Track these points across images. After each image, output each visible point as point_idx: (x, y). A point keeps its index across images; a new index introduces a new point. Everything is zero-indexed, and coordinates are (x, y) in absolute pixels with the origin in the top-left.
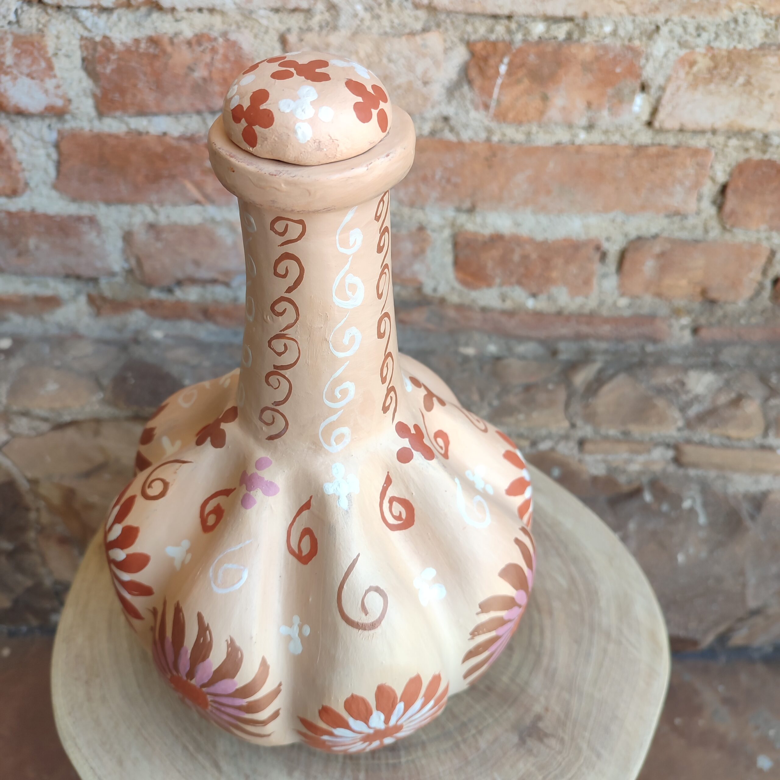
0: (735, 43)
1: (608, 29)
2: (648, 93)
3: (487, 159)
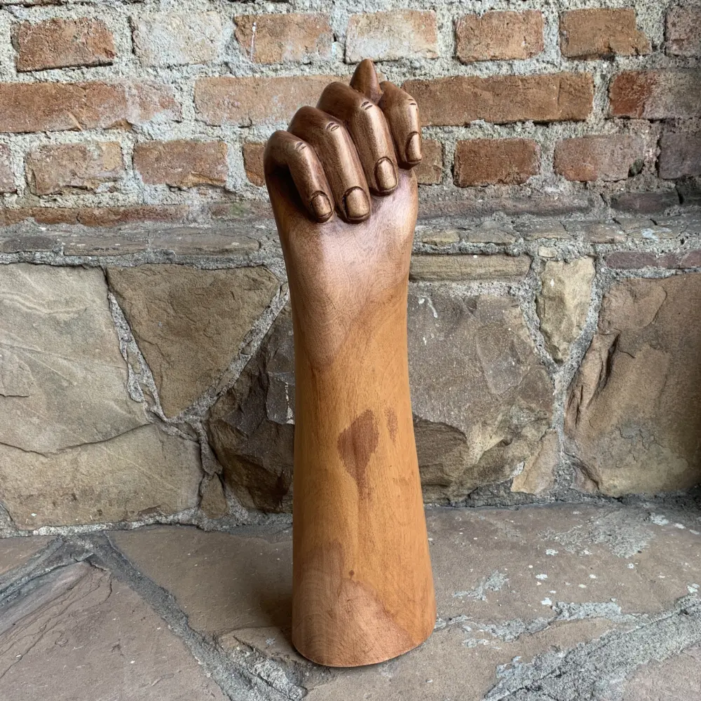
0: (377, 9)
1: (307, 4)
2: (338, 41)
3: (254, 88)
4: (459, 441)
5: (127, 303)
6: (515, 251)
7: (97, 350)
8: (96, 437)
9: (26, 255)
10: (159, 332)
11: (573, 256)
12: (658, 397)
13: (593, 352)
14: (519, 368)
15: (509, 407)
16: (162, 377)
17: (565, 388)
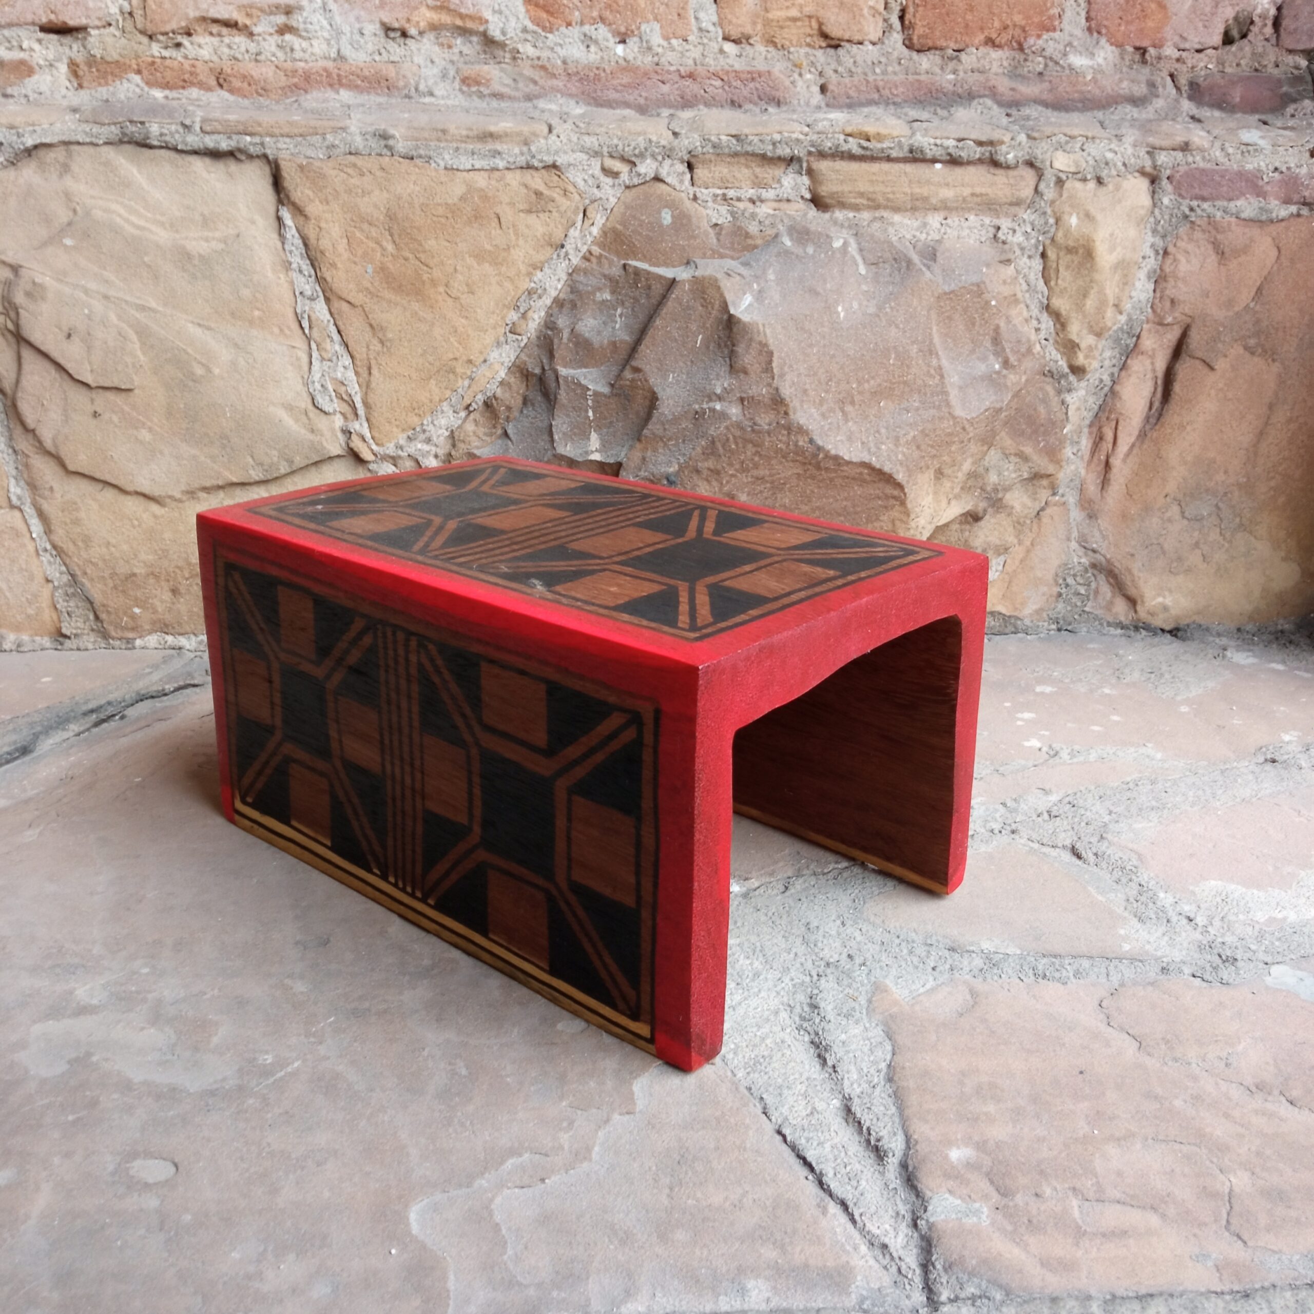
4: (892, 502)
5: (311, 226)
6: (1010, 156)
7: (257, 313)
8: (252, 472)
9: (134, 129)
10: (366, 284)
11: (1114, 173)
12: (1255, 446)
13: (1140, 357)
14: (1005, 376)
15: (985, 448)
16: (369, 368)
17: (1087, 422)
